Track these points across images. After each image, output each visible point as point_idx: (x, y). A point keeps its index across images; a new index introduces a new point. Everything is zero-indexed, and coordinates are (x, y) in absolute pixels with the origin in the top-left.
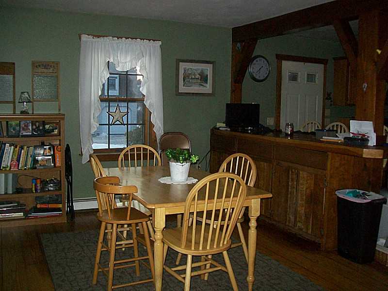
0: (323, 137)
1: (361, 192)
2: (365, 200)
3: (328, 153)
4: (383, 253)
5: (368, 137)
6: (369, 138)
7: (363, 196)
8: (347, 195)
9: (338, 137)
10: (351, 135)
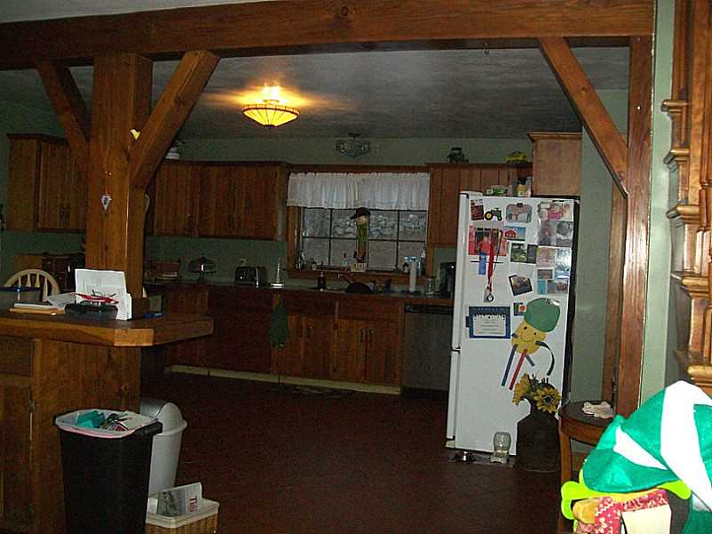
0: (16, 304)
1: (107, 413)
2: (121, 432)
3: (36, 340)
4: (160, 527)
5: (117, 302)
6: (117, 305)
7: (113, 422)
8: (78, 423)
9: (51, 305)
10: (79, 300)
